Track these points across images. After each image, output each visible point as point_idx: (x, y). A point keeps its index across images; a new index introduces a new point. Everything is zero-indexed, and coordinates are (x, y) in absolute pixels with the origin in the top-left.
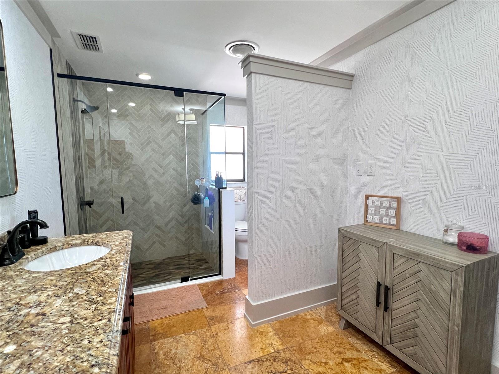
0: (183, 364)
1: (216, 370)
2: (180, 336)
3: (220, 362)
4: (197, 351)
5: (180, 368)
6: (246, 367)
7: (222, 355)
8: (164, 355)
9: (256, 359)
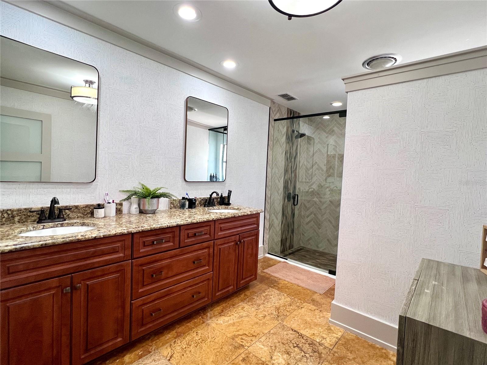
0: (267, 304)
1: (275, 318)
2: (284, 294)
3: (282, 317)
4: (280, 305)
5: (263, 304)
6: (289, 330)
7: (287, 316)
8: (266, 295)
9: (301, 333)
